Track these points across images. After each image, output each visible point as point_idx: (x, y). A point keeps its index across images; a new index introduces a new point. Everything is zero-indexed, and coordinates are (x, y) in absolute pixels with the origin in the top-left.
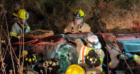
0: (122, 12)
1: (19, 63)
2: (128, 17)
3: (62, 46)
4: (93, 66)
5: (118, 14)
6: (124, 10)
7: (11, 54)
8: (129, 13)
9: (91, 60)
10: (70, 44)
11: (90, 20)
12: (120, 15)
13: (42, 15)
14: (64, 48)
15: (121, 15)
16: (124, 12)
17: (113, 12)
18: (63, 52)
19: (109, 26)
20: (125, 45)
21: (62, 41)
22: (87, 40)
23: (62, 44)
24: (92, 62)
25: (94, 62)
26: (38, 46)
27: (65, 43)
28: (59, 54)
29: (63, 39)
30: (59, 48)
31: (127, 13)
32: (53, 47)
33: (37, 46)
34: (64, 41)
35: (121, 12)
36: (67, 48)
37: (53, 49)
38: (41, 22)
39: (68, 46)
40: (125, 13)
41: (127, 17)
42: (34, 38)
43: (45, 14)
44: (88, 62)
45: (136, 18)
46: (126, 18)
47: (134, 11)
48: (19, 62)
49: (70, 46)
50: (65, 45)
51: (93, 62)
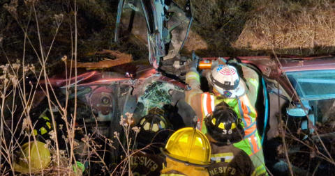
0: (289, 10)
1: (64, 118)
2: (304, 22)
3: (152, 87)
4: (228, 141)
5: (279, 15)
6: (292, 4)
7: (48, 96)
8: (305, 12)
9: (222, 126)
10: (172, 82)
11: (214, 29)
12: (284, 15)
13: (99, 17)
14: (157, 92)
15: (287, 16)
16: (293, 9)
17: (267, 11)
18: (154, 101)
19: (259, 43)
20: (300, 83)
21: (152, 75)
22: (212, 78)
23: (153, 81)
24: (225, 131)
25: (230, 132)
26: (97, 88)
27: (161, 78)
28: (145, 106)
29: (154, 70)
30: (147, 91)
31: (300, 12)
32: (131, 89)
33: (94, 87)
34: (158, 75)
35: (286, 9)
36: (164, 92)
37: (131, 94)
38: (97, 35)
39: (168, 86)
40: (297, 12)
41: (301, 20)
42: (88, 69)
43: (107, 17)
44: (214, 132)
45: (322, 22)
46: (298, 24)
47: (318, 7)
48: (65, 115)
49: (172, 86)
50: (160, 83)
51: (227, 132)
